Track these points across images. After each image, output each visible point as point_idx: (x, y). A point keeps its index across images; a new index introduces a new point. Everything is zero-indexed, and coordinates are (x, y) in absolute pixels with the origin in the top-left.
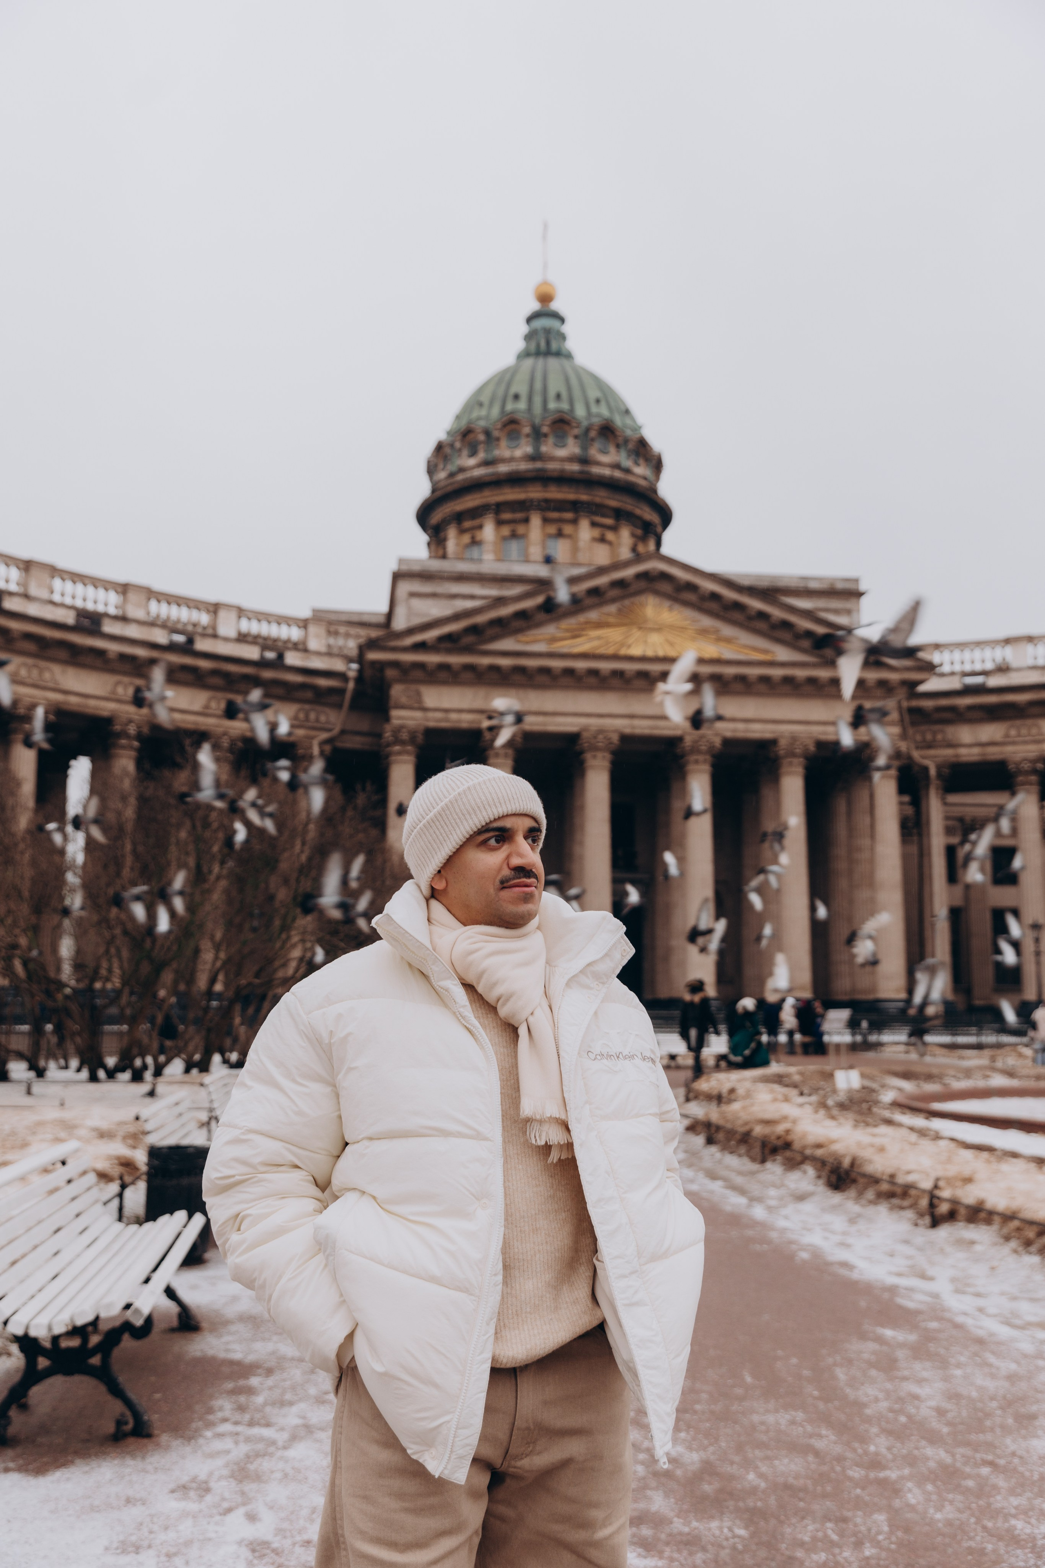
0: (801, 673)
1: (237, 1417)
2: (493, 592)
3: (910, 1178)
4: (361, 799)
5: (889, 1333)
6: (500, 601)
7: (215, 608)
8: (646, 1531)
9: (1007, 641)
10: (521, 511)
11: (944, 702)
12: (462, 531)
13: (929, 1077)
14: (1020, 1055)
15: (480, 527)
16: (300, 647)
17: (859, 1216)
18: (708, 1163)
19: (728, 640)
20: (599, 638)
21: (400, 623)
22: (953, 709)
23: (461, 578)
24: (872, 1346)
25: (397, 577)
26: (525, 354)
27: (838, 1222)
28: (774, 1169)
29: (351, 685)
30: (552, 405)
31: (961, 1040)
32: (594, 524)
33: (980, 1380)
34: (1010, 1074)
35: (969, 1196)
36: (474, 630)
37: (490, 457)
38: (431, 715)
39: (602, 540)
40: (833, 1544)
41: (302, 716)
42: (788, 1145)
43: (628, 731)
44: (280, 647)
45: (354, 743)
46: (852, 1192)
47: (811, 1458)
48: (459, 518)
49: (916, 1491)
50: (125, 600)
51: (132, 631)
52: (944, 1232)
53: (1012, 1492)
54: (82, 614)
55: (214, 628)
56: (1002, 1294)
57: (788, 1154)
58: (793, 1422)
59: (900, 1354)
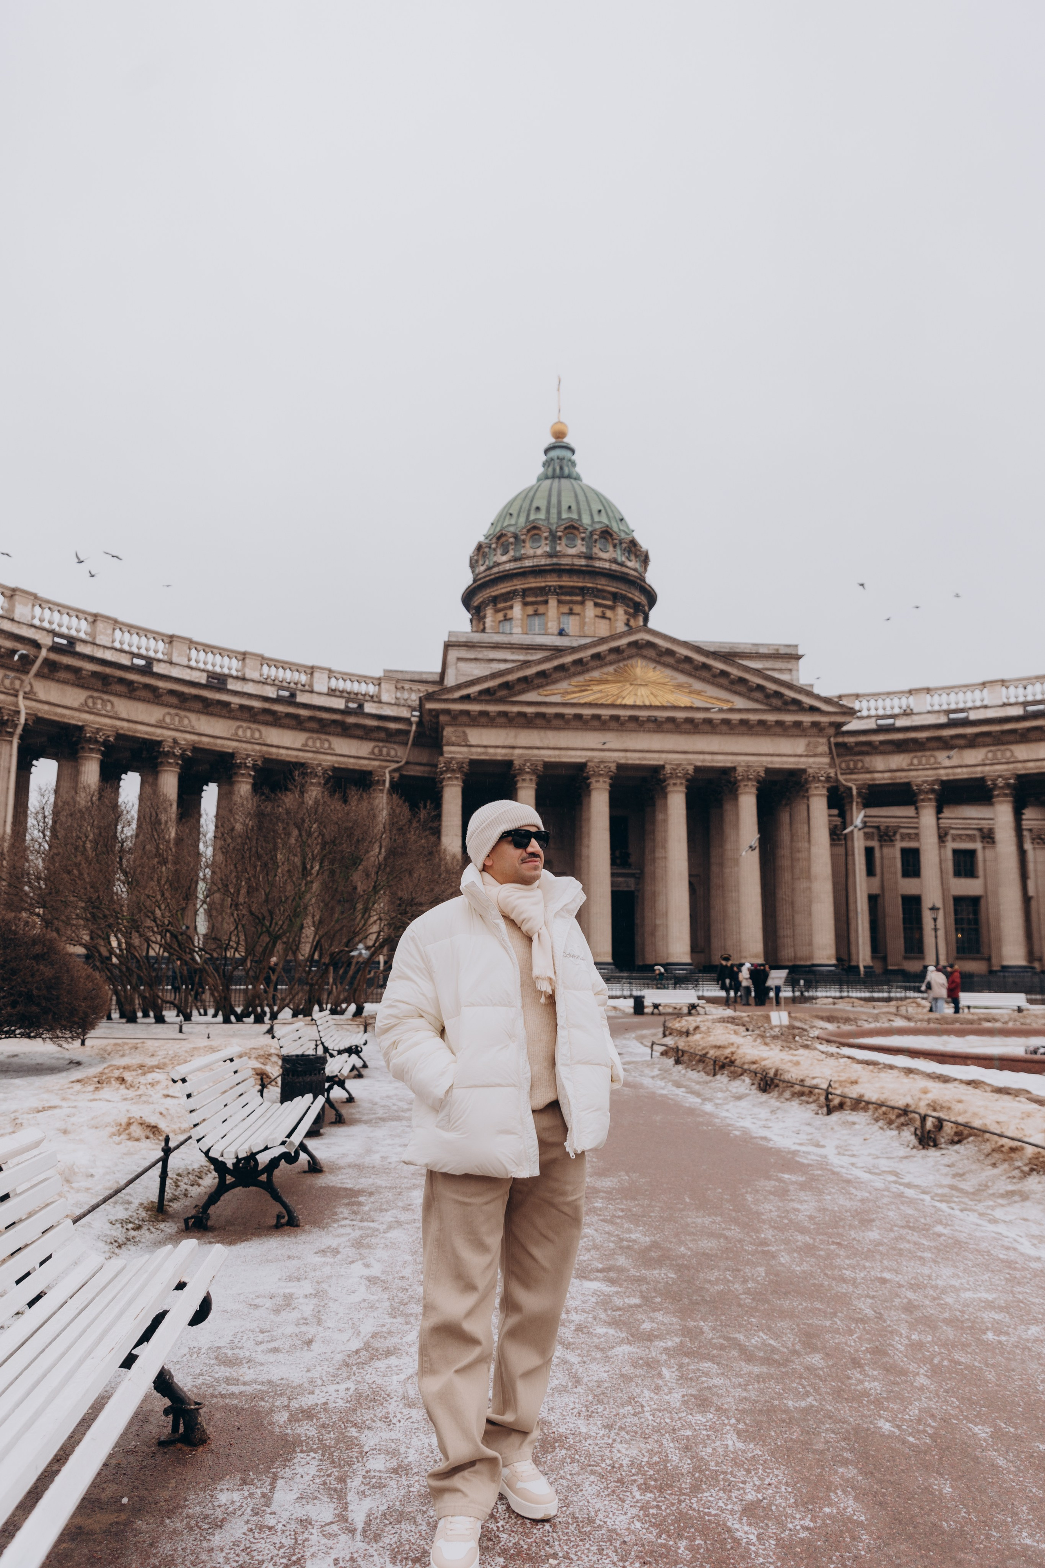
0: (753, 717)
1: (353, 1217)
2: (522, 657)
3: (814, 1082)
4: (423, 814)
5: (786, 1176)
6: (526, 664)
7: (311, 670)
8: (612, 1274)
9: (910, 692)
10: (542, 596)
11: (863, 738)
12: (497, 611)
13: (847, 1020)
14: (919, 1005)
15: (511, 607)
16: (375, 699)
17: (778, 1108)
18: (675, 1076)
19: (698, 693)
20: (601, 691)
21: (451, 680)
22: (869, 744)
23: (497, 646)
24: (773, 1183)
25: (448, 646)
26: (545, 477)
27: (764, 1113)
28: (722, 1079)
29: (414, 727)
30: (564, 516)
31: (876, 995)
32: (596, 605)
33: (842, 1201)
34: (909, 1019)
35: (853, 1092)
36: (506, 685)
37: (518, 555)
38: (474, 750)
39: (603, 617)
40: (729, 1281)
41: (376, 751)
42: (732, 1062)
43: (623, 761)
44: (360, 700)
45: (416, 771)
46: (775, 1094)
47: (722, 1240)
48: (495, 600)
49: (787, 1257)
50: (244, 666)
51: (250, 688)
52: (835, 1117)
53: (848, 1257)
54: (212, 675)
55: (311, 685)
56: (869, 1155)
57: (732, 1068)
58: (713, 1222)
59: (791, 1188)
